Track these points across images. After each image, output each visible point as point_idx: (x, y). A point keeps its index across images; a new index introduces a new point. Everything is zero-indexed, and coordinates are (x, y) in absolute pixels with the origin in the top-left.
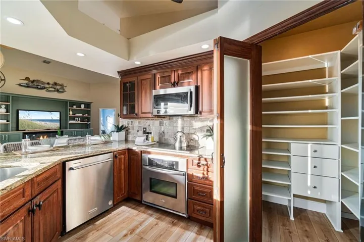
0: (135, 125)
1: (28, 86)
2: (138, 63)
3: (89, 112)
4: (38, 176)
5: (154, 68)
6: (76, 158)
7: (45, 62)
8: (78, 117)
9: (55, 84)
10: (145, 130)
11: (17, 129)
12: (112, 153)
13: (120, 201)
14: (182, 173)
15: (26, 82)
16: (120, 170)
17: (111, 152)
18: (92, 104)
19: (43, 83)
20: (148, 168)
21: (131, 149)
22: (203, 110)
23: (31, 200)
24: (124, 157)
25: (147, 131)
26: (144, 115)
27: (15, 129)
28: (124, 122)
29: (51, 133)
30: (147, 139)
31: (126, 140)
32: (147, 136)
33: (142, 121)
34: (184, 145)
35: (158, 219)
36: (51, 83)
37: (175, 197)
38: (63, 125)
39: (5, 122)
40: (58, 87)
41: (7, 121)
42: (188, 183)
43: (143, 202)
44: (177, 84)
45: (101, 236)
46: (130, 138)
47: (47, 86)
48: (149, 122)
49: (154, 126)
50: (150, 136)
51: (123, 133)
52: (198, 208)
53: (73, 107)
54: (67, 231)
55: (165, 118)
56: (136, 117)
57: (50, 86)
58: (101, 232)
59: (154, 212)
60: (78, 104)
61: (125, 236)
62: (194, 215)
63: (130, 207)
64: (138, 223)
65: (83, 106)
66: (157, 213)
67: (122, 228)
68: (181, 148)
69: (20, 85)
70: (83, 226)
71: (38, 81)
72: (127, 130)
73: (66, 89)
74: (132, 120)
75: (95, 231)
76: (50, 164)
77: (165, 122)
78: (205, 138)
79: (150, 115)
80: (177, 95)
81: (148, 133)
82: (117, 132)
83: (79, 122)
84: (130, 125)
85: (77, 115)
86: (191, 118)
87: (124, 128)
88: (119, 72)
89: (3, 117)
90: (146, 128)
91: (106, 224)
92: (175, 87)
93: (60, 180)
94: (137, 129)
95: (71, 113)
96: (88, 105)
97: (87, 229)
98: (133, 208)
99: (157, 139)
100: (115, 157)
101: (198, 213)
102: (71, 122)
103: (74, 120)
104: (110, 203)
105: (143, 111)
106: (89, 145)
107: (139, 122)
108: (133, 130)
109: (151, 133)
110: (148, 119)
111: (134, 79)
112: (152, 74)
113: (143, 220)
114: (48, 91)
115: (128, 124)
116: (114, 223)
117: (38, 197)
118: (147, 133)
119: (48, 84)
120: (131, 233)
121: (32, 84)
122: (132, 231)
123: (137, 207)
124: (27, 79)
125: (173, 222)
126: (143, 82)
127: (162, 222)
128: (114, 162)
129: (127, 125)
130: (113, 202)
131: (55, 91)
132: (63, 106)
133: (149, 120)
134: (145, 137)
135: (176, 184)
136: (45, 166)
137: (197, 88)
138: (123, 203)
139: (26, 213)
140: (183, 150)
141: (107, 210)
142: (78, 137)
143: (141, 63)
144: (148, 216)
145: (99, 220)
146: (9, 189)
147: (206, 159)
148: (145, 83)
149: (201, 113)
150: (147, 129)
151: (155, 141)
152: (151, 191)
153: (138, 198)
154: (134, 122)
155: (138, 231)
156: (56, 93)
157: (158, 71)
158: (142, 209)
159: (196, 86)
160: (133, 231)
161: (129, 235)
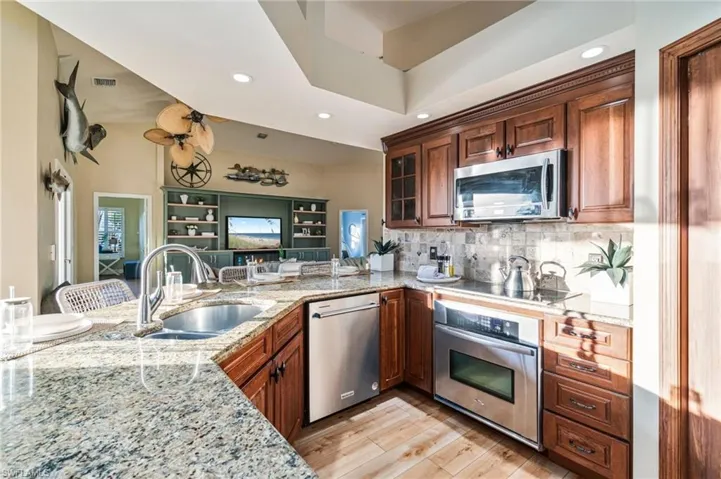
0: (413, 241)
1: (238, 179)
2: (423, 117)
3: (323, 218)
4: (279, 321)
5: (454, 122)
6: (323, 297)
7: (260, 136)
8: (307, 227)
9: (274, 171)
10: (433, 251)
11: (227, 248)
12: (377, 294)
13: (390, 385)
14: (529, 349)
15: (236, 171)
16: (391, 327)
17: (375, 292)
18: (328, 204)
19: (257, 171)
20: (446, 328)
21: (411, 289)
22: (583, 207)
23: (272, 358)
24: (398, 303)
25: (439, 254)
26: (434, 222)
27: (223, 246)
28: (391, 236)
29: (268, 255)
30: (440, 270)
31: (397, 271)
32: (440, 265)
33: (428, 234)
34: (529, 286)
35: (470, 438)
36: (267, 170)
37: (511, 400)
38: (285, 240)
39: (212, 235)
40: (277, 177)
41: (216, 234)
42: (542, 373)
43: (435, 398)
44: (512, 151)
45: (364, 445)
46: (404, 266)
47: (262, 176)
48: (442, 236)
49: (454, 244)
50: (447, 264)
51: (390, 256)
52: (572, 436)
53: (299, 209)
54: (311, 421)
55: (478, 226)
56: (418, 225)
57: (267, 175)
58: (362, 436)
59: (460, 422)
60: (307, 204)
61: (408, 455)
62: (558, 450)
63: (409, 402)
64: (428, 437)
65: (314, 207)
66: (467, 425)
67: (399, 438)
68: (520, 294)
69: (229, 178)
70: (333, 418)
71: (250, 169)
72: (397, 252)
73: (288, 179)
74: (406, 231)
75: (352, 432)
76: (290, 304)
77: (478, 235)
78: (589, 273)
79: (447, 222)
80: (514, 175)
81: (442, 258)
82: (380, 254)
83: (309, 236)
84: (403, 242)
85: (306, 223)
86: (546, 226)
87: (394, 247)
88: (383, 140)
89: (210, 228)
90: (435, 248)
91: (369, 424)
92: (505, 158)
93: (302, 332)
94: (418, 250)
95: (296, 220)
96: (322, 205)
97: (338, 425)
98: (416, 406)
99: (460, 270)
100: (382, 300)
101: (570, 447)
102: (297, 235)
103: (301, 232)
104: (374, 387)
105: (433, 213)
106: (336, 277)
107: (421, 235)
108: (410, 250)
109: (447, 258)
110: (440, 229)
111: (415, 149)
112: (452, 136)
113: (438, 433)
114: (263, 184)
115: (399, 239)
116: (384, 426)
117: (280, 355)
118: (438, 258)
119: (264, 172)
120: (418, 453)
121: (244, 174)
122: (420, 450)
123: (423, 405)
124: (237, 166)
125: (505, 453)
126: (432, 153)
127: (480, 448)
128: (380, 311)
129: (397, 242)
130: (380, 386)
131: (272, 183)
132: (285, 208)
133: (442, 230)
134: (436, 268)
135: (513, 372)
136: (285, 306)
137: (565, 157)
138: (396, 391)
139: (268, 378)
140: (527, 298)
141: (369, 400)
142: (311, 263)
143: (431, 116)
144: (448, 428)
145: (358, 413)
146: (252, 335)
147: (591, 325)
148: (437, 156)
149: (576, 214)
150: (439, 249)
151: (456, 276)
152: (453, 377)
153: (426, 388)
154: (410, 236)
155: (431, 452)
156: (274, 186)
157: (467, 128)
158: (435, 410)
159: (562, 151)
160: (422, 450)
161: (413, 456)
